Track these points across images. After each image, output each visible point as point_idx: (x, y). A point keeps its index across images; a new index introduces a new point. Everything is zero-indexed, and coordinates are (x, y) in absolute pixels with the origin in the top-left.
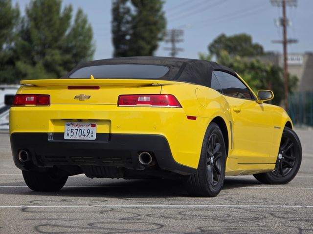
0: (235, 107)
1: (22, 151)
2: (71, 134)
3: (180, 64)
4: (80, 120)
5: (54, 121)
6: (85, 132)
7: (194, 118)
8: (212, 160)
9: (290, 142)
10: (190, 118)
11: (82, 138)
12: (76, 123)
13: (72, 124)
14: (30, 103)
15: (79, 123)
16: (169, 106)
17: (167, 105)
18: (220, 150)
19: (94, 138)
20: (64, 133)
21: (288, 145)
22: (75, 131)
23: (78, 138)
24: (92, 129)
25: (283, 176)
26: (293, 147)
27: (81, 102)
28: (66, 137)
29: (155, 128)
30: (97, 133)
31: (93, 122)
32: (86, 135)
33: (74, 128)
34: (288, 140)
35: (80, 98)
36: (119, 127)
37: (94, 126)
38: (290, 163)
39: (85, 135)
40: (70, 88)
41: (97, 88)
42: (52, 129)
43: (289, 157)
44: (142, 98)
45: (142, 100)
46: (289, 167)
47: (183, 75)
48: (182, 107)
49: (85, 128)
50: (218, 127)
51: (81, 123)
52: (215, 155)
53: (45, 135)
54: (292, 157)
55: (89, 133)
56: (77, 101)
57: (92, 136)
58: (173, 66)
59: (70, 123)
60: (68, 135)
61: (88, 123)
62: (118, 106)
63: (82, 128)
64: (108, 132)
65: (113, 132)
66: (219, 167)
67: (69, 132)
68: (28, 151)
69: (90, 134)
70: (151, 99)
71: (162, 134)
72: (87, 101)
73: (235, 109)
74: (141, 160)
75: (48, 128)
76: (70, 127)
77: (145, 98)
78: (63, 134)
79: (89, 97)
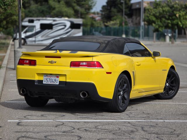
0: (137, 63)
1: (22, 89)
2: (46, 81)
3: (106, 42)
4: (51, 74)
5: (38, 74)
6: (54, 80)
7: (110, 73)
8: (122, 93)
9: (173, 77)
10: (107, 73)
11: (52, 83)
12: (49, 76)
13: (47, 76)
14: (26, 64)
16: (97, 68)
17: (96, 67)
18: (126, 87)
19: (58, 83)
20: (43, 80)
21: (172, 78)
22: (48, 80)
23: (50, 83)
24: (57, 79)
25: (169, 95)
26: (175, 79)
27: (52, 65)
28: (44, 83)
29: (89, 79)
30: (59, 81)
31: (58, 76)
32: (54, 82)
33: (48, 78)
34: (172, 76)
35: (51, 62)
36: (70, 78)
37: (58, 77)
38: (173, 88)
40: (46, 57)
41: (60, 57)
42: (37, 78)
43: (173, 85)
44: (83, 63)
45: (83, 64)
46: (172, 90)
47: (107, 48)
48: (103, 68)
49: (53, 78)
50: (125, 76)
51: (52, 76)
52: (124, 90)
53: (34, 81)
54: (174, 84)
56: (50, 64)
57: (57, 82)
58: (102, 43)
59: (46, 75)
60: (45, 81)
61: (55, 76)
62: (70, 67)
63: (52, 78)
64: (65, 81)
65: (67, 81)
66: (126, 96)
68: (25, 88)
69: (56, 82)
70: (87, 64)
71: (93, 82)
72: (54, 64)
73: (137, 64)
74: (82, 95)
75: (35, 78)
76: (46, 77)
77: (84, 63)
78: (42, 81)
79: (56, 62)
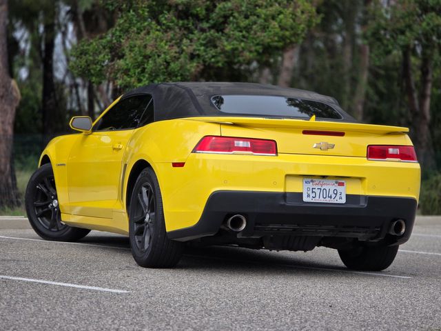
2: (312, 195)
4: (324, 177)
6: (331, 193)
11: (328, 200)
12: (317, 181)
13: (312, 181)
15: (322, 180)
19: (343, 201)
20: (302, 193)
22: (318, 192)
23: (322, 200)
24: (340, 189)
27: (323, 152)
28: (305, 199)
29: (409, 189)
30: (347, 196)
31: (340, 180)
32: (333, 197)
33: (317, 187)
37: (342, 184)
39: (331, 197)
40: (305, 132)
41: (341, 134)
49: (330, 187)
51: (325, 181)
55: (336, 194)
56: (318, 151)
57: (341, 198)
59: (310, 180)
60: (308, 196)
61: (334, 181)
63: (327, 188)
67: (310, 192)
69: (337, 196)
71: (415, 197)
72: (330, 151)
76: (311, 185)
78: (301, 195)
79: (333, 146)
